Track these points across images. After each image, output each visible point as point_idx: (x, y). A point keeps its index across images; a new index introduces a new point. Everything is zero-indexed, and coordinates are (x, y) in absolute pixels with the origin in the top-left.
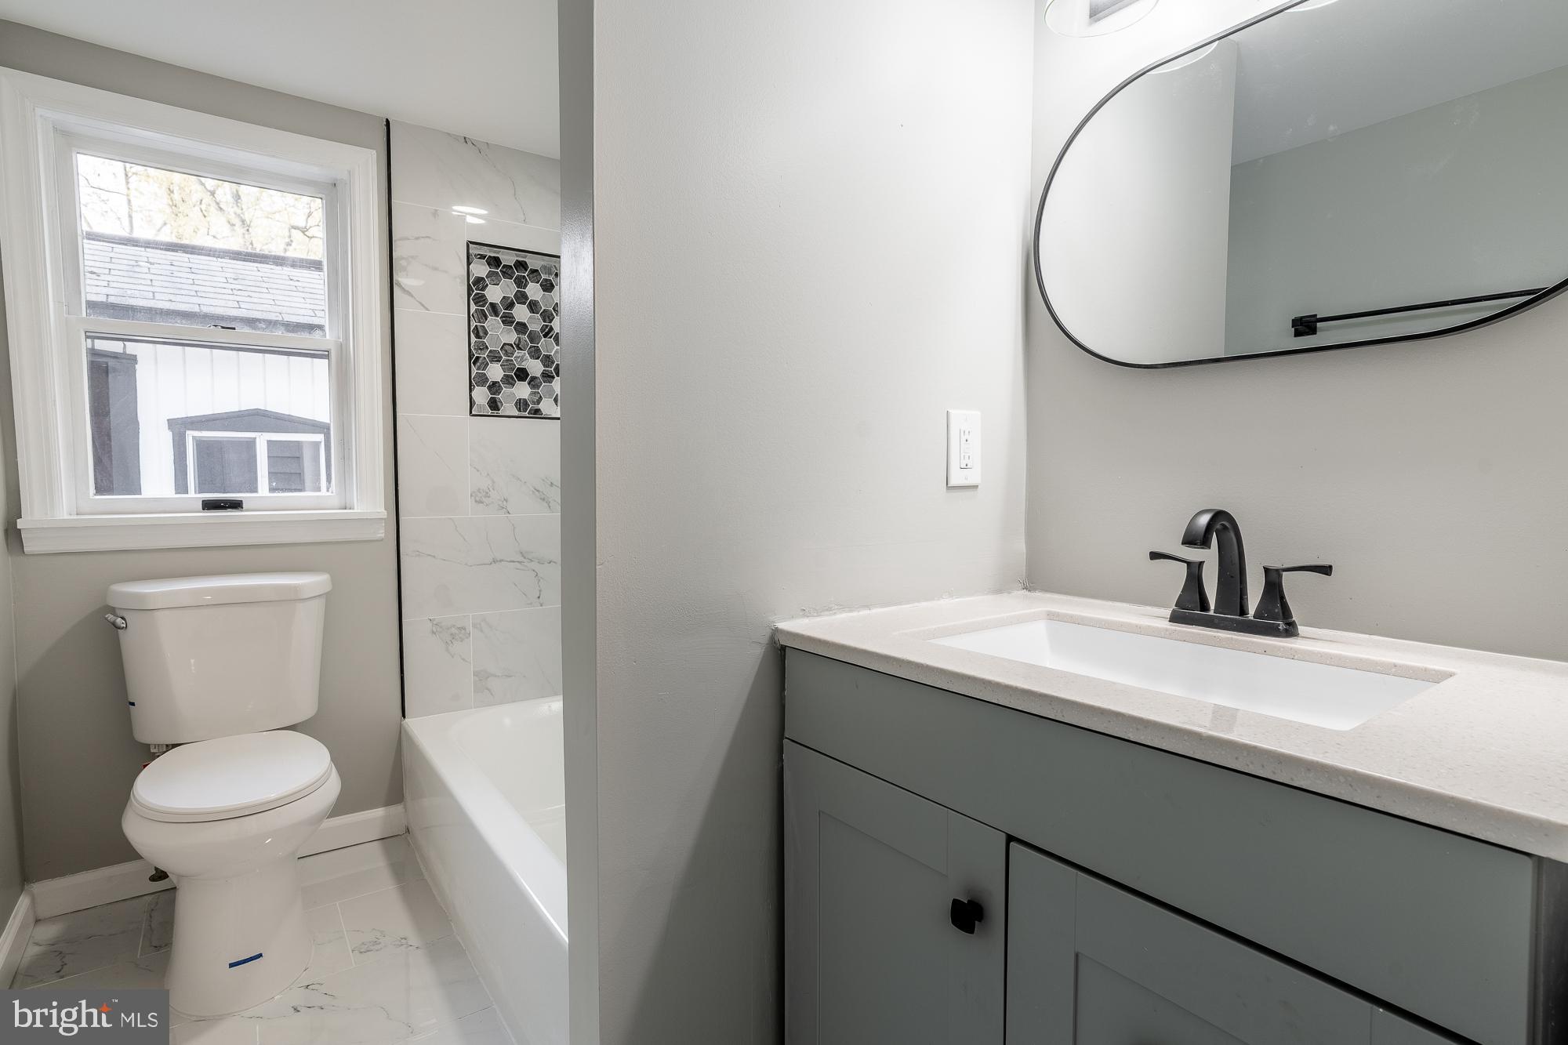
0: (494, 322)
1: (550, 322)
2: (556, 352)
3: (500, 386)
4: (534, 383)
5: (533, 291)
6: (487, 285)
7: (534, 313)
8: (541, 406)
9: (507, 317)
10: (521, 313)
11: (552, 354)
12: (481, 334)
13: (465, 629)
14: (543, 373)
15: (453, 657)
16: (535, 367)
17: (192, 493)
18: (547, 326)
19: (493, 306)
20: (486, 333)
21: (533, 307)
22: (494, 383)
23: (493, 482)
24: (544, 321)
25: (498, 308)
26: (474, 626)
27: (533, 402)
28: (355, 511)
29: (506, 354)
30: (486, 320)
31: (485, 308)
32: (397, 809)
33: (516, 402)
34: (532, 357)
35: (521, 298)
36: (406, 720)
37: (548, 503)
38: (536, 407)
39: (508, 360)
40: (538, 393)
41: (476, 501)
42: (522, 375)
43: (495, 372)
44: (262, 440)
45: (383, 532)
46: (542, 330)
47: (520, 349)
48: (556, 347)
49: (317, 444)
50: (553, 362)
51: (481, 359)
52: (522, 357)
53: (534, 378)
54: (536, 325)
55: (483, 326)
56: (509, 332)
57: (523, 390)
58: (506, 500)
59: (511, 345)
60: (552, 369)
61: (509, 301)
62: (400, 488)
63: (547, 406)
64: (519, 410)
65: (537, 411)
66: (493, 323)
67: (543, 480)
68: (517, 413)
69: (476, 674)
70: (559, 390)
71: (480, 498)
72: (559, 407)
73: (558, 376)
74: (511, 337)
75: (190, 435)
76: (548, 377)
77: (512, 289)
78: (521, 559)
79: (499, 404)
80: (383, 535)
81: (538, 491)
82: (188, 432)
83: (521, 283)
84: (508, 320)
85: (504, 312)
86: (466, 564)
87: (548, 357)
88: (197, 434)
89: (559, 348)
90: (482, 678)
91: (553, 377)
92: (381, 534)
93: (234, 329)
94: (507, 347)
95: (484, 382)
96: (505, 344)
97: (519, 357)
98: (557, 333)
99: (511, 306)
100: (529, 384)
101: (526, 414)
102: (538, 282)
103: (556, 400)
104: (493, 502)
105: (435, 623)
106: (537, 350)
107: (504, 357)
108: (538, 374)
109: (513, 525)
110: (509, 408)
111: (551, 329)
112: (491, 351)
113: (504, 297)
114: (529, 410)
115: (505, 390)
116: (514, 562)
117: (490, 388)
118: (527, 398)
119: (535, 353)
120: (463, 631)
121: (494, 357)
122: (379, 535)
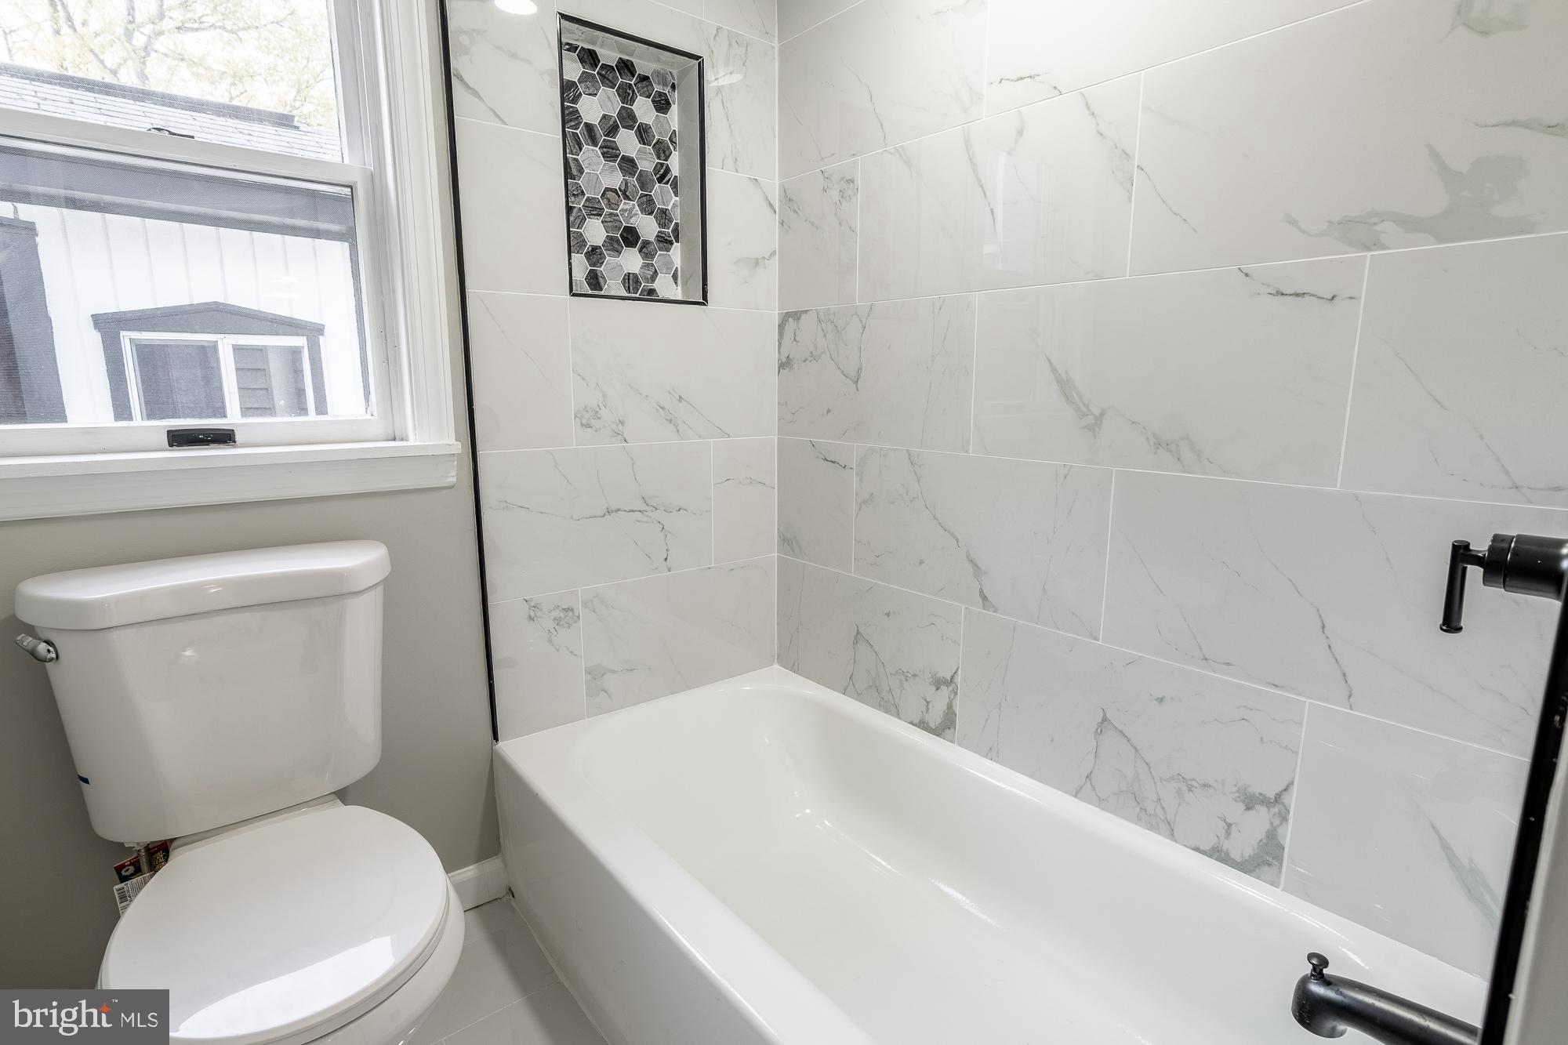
0: (591, 154)
1: (666, 160)
2: (675, 205)
3: (601, 253)
4: (646, 250)
5: (643, 110)
6: (580, 94)
7: (644, 144)
8: (656, 285)
9: (609, 148)
10: (627, 142)
11: (669, 208)
12: (574, 172)
13: (572, 610)
14: (657, 236)
15: (558, 650)
16: (648, 227)
17: (138, 421)
18: (662, 164)
19: (589, 128)
20: (581, 171)
21: (643, 133)
22: (594, 249)
23: (605, 396)
24: (659, 158)
25: (597, 133)
26: (585, 604)
27: (646, 279)
28: (412, 442)
29: (610, 204)
30: (581, 149)
31: (578, 131)
32: (493, 864)
33: (624, 279)
34: (643, 211)
35: (627, 118)
36: (501, 744)
37: (676, 426)
38: (650, 286)
39: (611, 214)
40: (653, 265)
41: (582, 425)
42: (630, 237)
43: (595, 232)
44: (226, 345)
45: (455, 475)
46: (656, 170)
47: (627, 198)
48: (675, 198)
49: (295, 352)
50: (671, 221)
51: (575, 211)
52: (631, 210)
53: (646, 243)
54: (647, 164)
55: (577, 160)
56: (612, 169)
57: (631, 261)
58: (622, 423)
59: (615, 191)
60: (670, 231)
61: (611, 123)
62: (476, 406)
63: (664, 285)
64: (628, 290)
65: (652, 292)
66: (590, 156)
67: (670, 393)
68: (625, 294)
69: (588, 672)
70: (679, 263)
71: (588, 419)
72: (679, 288)
73: (677, 241)
74: (615, 179)
75: (126, 337)
76: (665, 242)
77: (615, 103)
78: (644, 507)
79: (601, 280)
80: (454, 479)
81: (663, 408)
82: (122, 333)
83: (626, 95)
84: (610, 153)
85: (604, 136)
86: (572, 518)
87: (664, 212)
88: (136, 335)
89: (677, 199)
90: (596, 674)
91: (671, 243)
92: (452, 479)
93: (193, 137)
94: (610, 195)
95: (580, 247)
96: (607, 190)
97: (626, 210)
98: (676, 177)
99: (613, 130)
100: (640, 251)
101: (637, 295)
102: (649, 97)
103: (675, 277)
104: (604, 427)
105: (532, 604)
106: (650, 201)
107: (606, 210)
108: (652, 238)
109: (632, 459)
110: (614, 286)
111: (668, 170)
112: (588, 200)
113: (604, 116)
114: (639, 289)
115: (609, 259)
116: (633, 511)
117: (588, 255)
118: (637, 272)
119: (648, 206)
120: (570, 614)
121: (594, 210)
122: (449, 480)
